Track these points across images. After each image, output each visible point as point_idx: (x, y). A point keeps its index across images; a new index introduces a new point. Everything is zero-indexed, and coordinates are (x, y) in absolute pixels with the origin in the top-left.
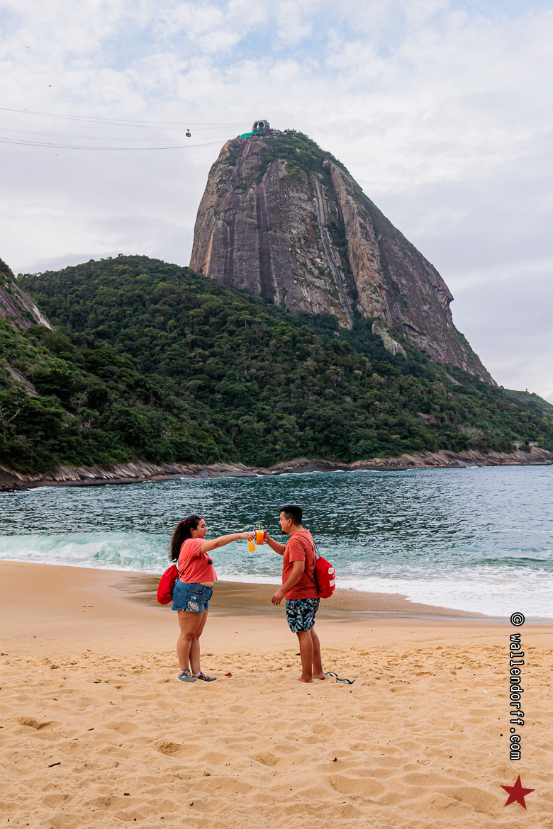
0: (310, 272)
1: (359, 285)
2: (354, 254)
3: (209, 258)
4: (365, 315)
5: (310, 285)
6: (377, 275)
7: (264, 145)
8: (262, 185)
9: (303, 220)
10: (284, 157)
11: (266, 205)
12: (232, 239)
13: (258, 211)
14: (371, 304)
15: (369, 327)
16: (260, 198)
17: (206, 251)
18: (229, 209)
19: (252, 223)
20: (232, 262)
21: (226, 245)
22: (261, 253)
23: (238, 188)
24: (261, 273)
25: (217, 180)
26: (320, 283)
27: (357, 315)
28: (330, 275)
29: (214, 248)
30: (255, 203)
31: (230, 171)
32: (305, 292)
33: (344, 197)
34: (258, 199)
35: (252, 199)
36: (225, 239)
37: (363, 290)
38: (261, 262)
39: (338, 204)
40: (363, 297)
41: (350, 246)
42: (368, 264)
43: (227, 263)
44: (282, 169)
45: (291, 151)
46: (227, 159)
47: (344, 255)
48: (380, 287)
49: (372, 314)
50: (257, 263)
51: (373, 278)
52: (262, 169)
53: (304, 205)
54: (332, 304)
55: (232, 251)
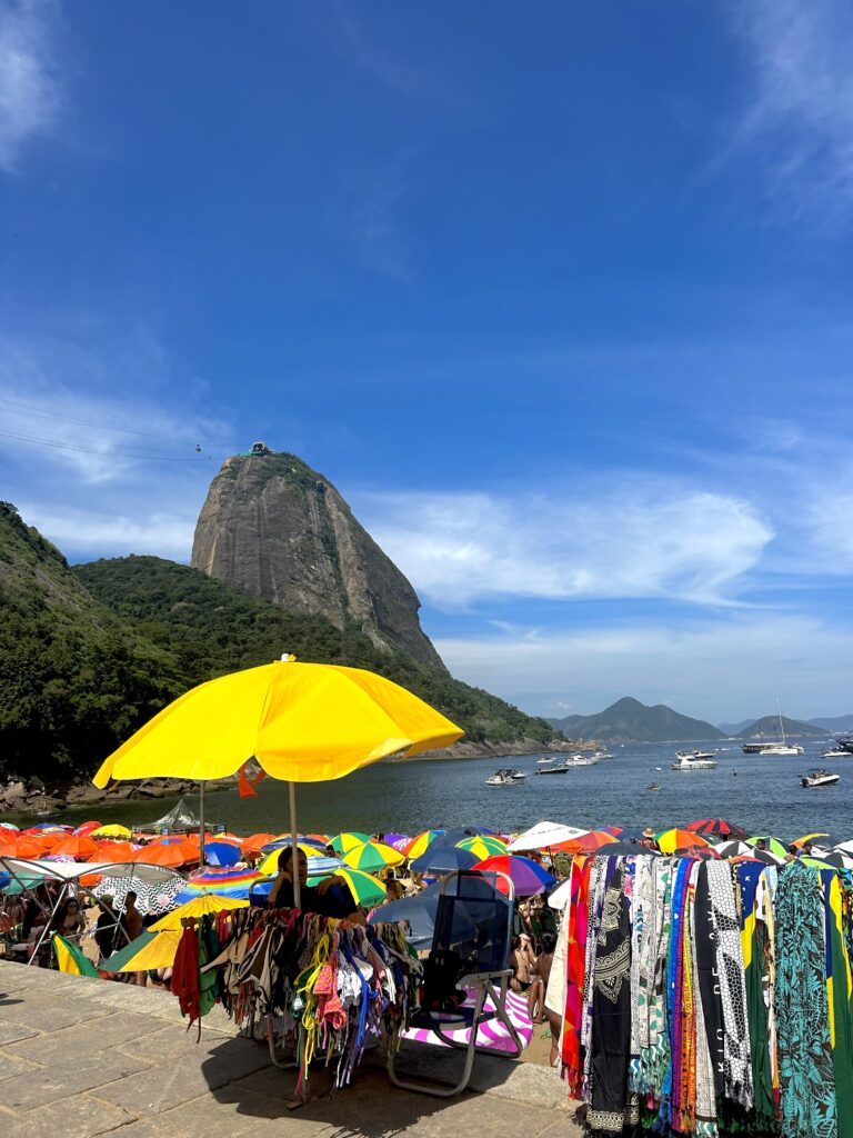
0: (307, 578)
1: (350, 590)
2: (345, 563)
3: (211, 562)
4: (355, 617)
5: (307, 589)
6: (365, 582)
7: (264, 464)
8: (263, 498)
10: (282, 476)
11: (266, 516)
12: (234, 544)
13: (259, 520)
14: (359, 607)
15: (359, 628)
16: (260, 509)
17: (208, 555)
18: (232, 518)
19: (252, 531)
20: (234, 566)
21: (228, 550)
22: (261, 559)
23: (240, 499)
24: (261, 578)
25: (219, 491)
26: (314, 587)
27: (348, 617)
28: (323, 580)
29: (216, 552)
30: (255, 514)
31: (232, 485)
32: (301, 595)
33: (335, 514)
34: (259, 510)
35: (253, 510)
36: (227, 544)
37: (353, 595)
38: (261, 567)
39: (330, 519)
40: (353, 601)
41: (341, 557)
42: (357, 572)
43: (229, 564)
44: (280, 485)
45: (289, 471)
46: (229, 473)
47: (336, 565)
48: (368, 593)
49: (361, 616)
50: (258, 568)
51: (361, 584)
52: (261, 484)
53: (300, 518)
54: (325, 607)
55: (233, 556)
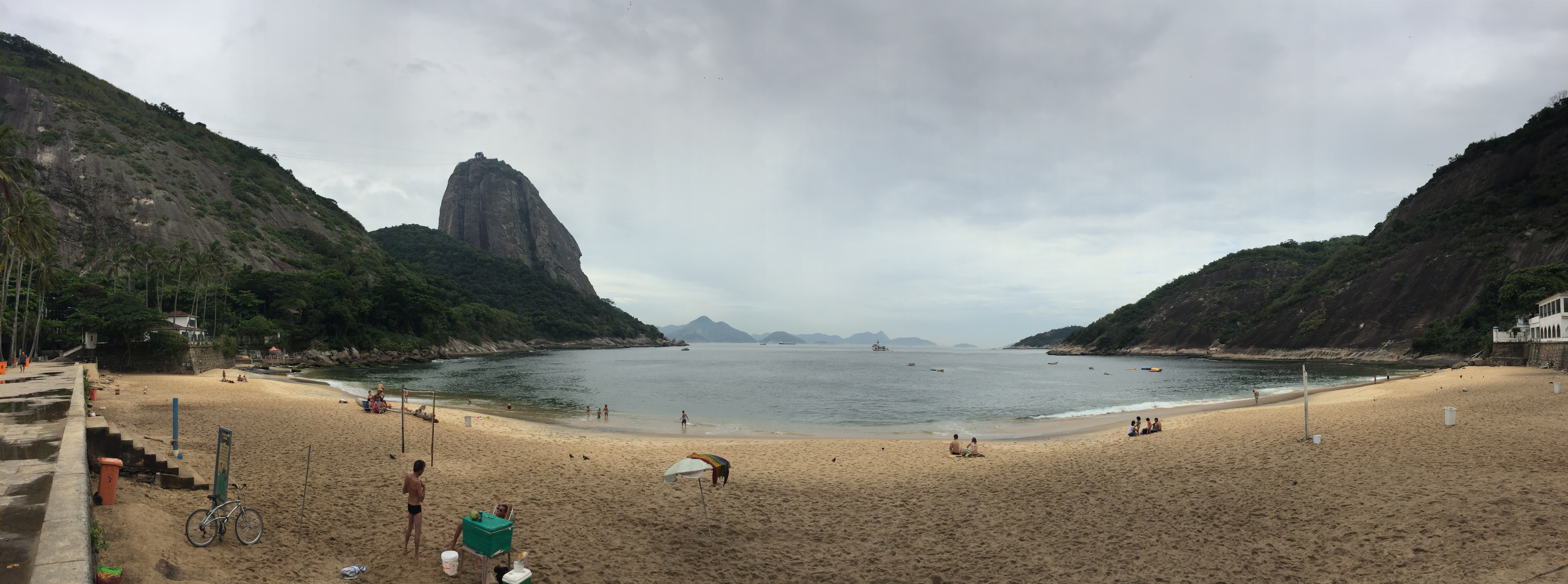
1: (536, 244)
2: (533, 227)
3: (450, 226)
4: (540, 260)
6: (546, 239)
7: (482, 165)
8: (481, 186)
9: (505, 206)
10: (494, 172)
11: (483, 198)
12: (463, 215)
13: (478, 201)
14: (544, 254)
15: (543, 267)
16: (479, 193)
17: (448, 222)
18: (461, 199)
19: (475, 207)
20: (463, 228)
21: (460, 219)
22: (480, 224)
24: (481, 235)
27: (535, 260)
28: (521, 237)
29: (453, 220)
30: (477, 196)
31: (462, 179)
33: (529, 195)
35: (475, 194)
36: (459, 215)
37: (539, 246)
38: (481, 228)
39: (525, 198)
40: (540, 250)
41: (532, 222)
42: (542, 232)
43: (460, 228)
44: (492, 179)
45: (498, 169)
46: (461, 170)
47: (529, 227)
48: (549, 245)
49: (544, 259)
50: (478, 229)
51: (545, 240)
52: (481, 178)
53: (506, 198)
54: (522, 253)
55: (463, 222)
